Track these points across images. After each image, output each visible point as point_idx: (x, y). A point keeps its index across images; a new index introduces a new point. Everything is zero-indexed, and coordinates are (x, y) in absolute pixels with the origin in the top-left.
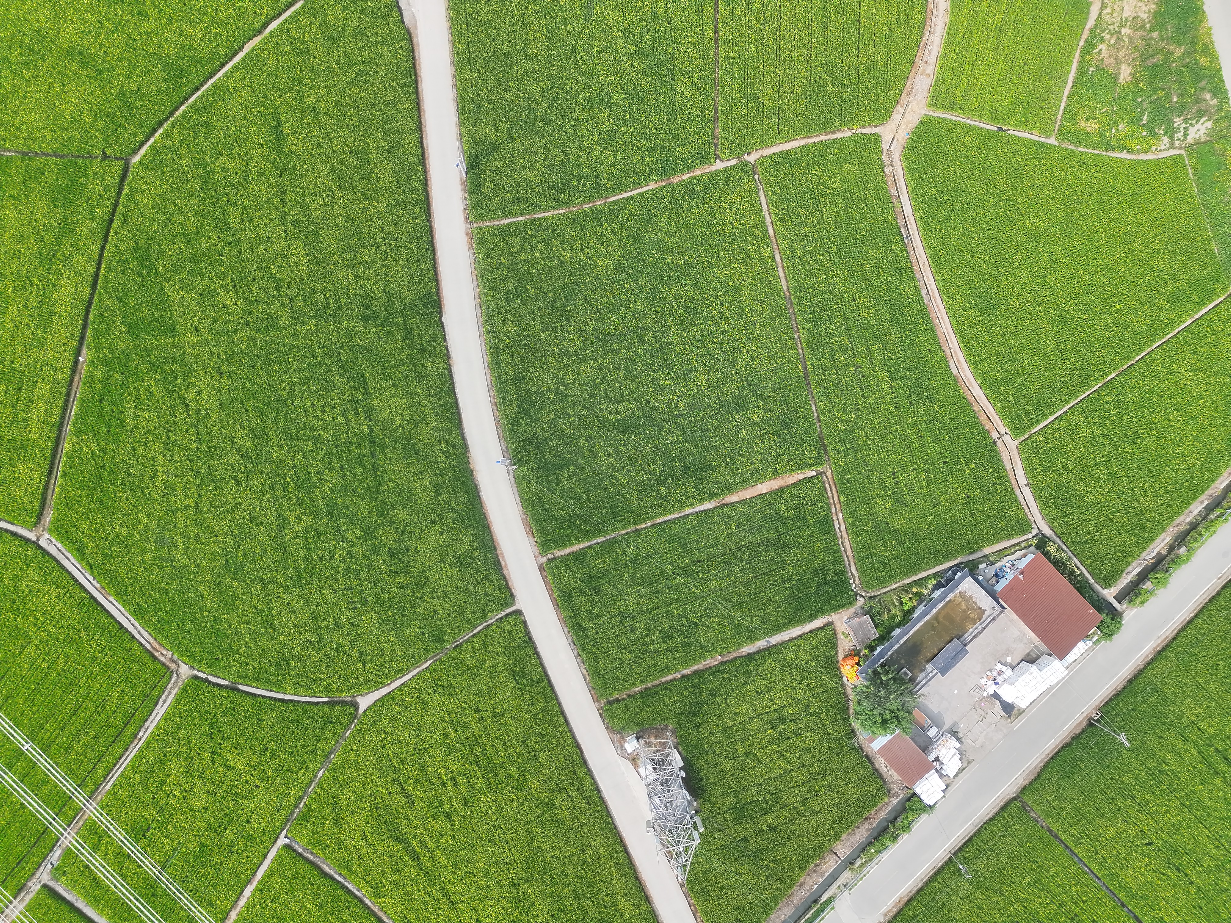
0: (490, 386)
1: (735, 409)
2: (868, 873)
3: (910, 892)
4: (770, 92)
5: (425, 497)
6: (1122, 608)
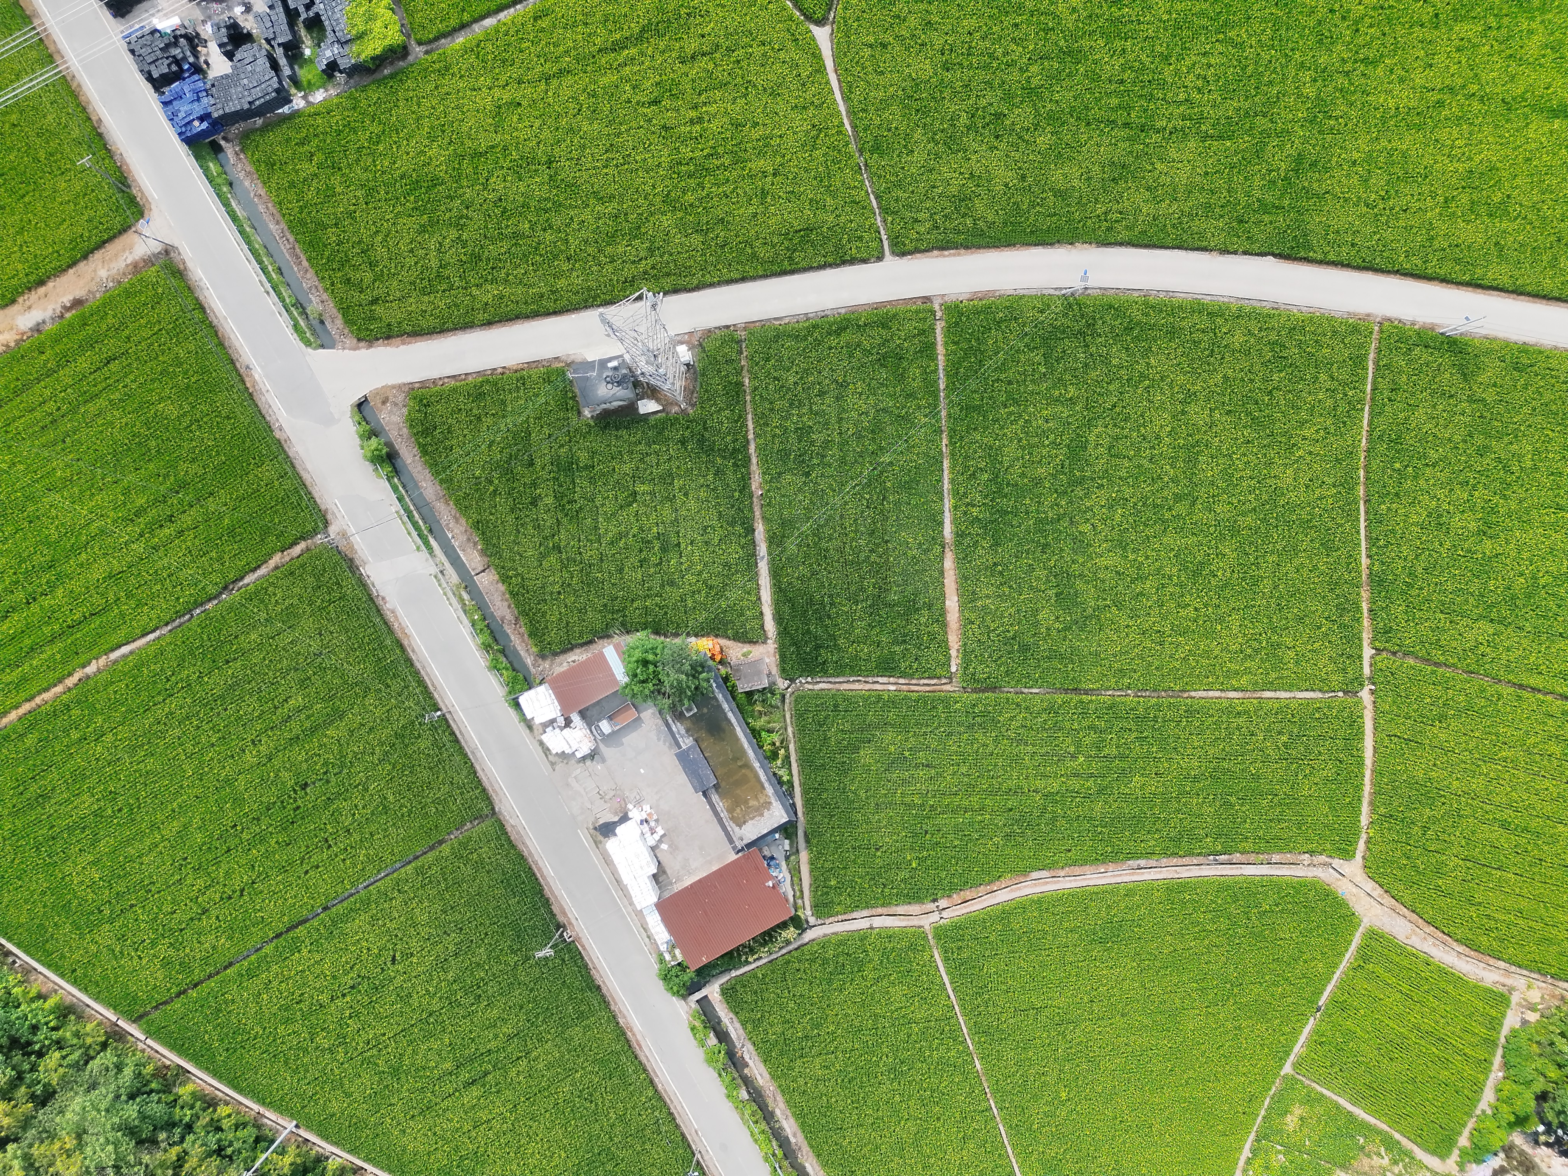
0: (1171, 294)
1: (1061, 593)
2: (451, 604)
3: (413, 651)
4: (1443, 736)
5: (1057, 176)
6: (691, 1002)
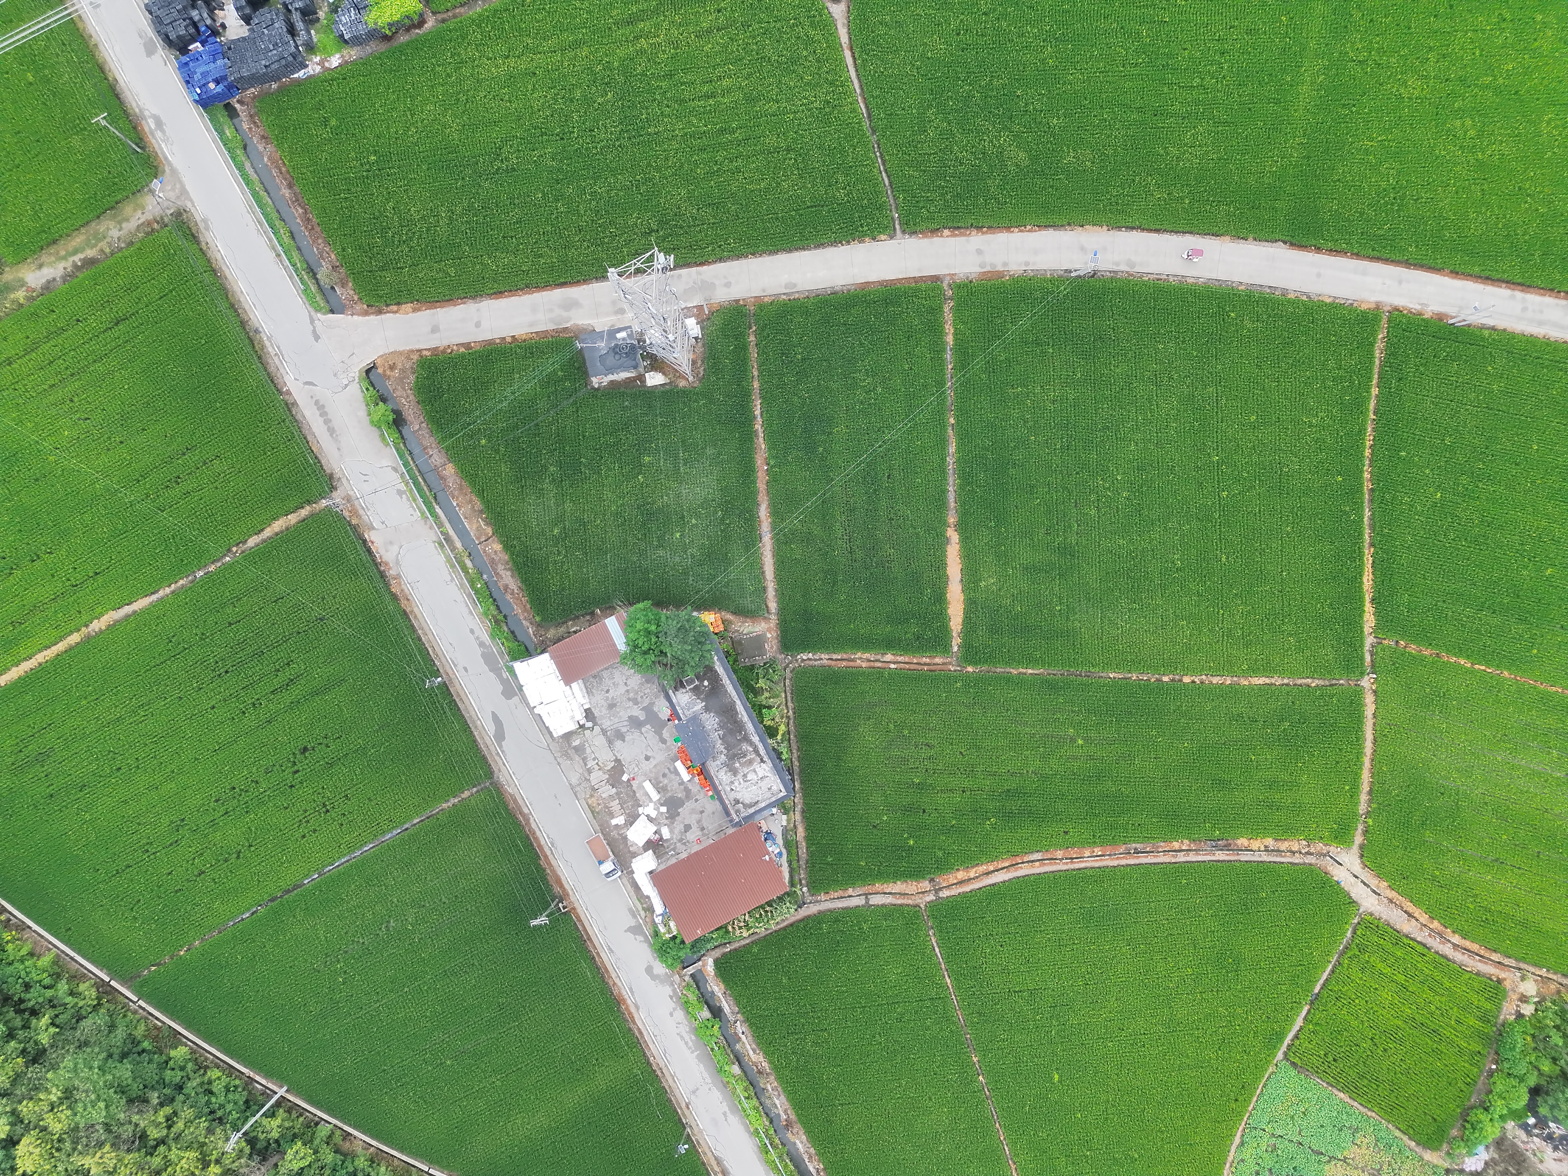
0: (1181, 279)
2: (454, 571)
6: (685, 975)
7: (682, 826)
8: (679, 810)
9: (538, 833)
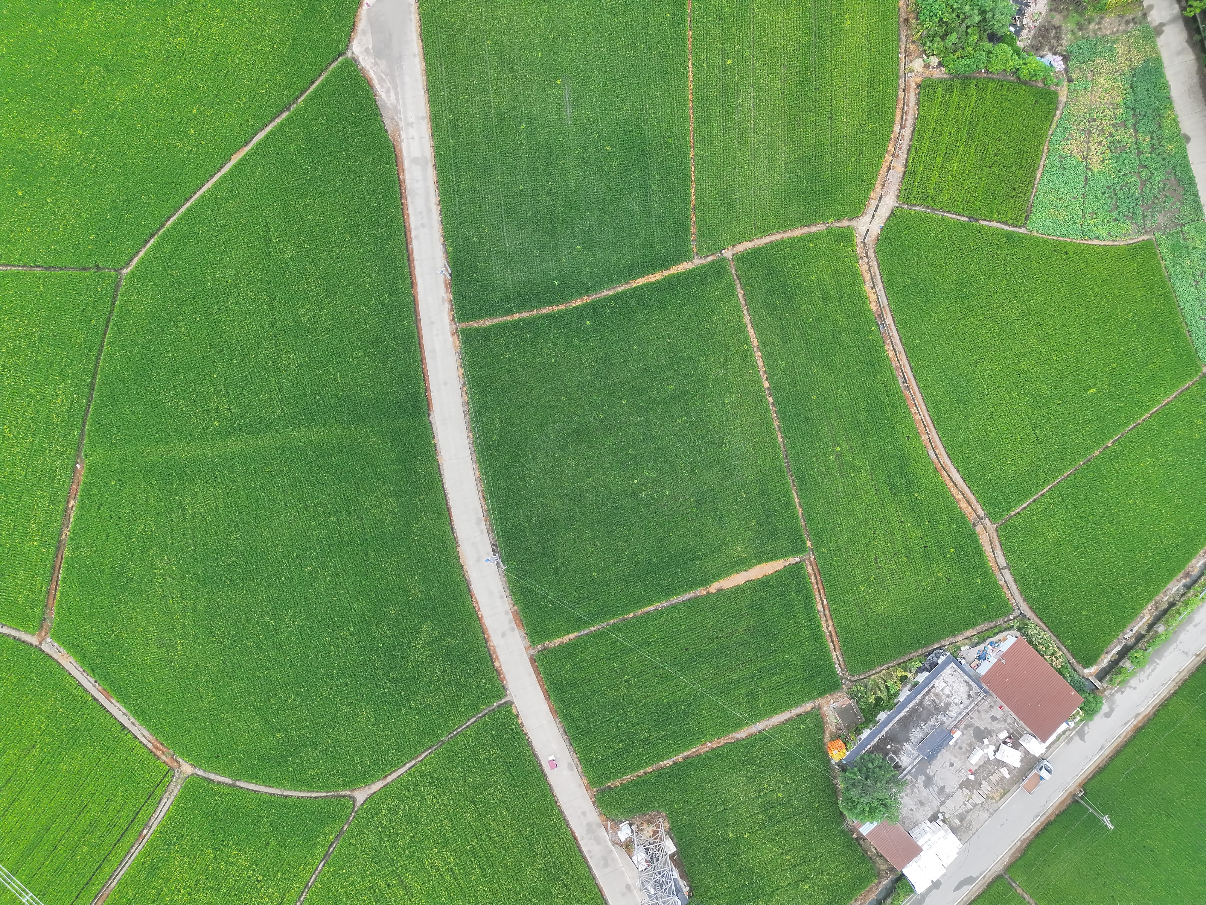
0: (478, 481)
6: (1103, 687)
7: (994, 723)
8: (983, 729)
9: (1033, 829)
